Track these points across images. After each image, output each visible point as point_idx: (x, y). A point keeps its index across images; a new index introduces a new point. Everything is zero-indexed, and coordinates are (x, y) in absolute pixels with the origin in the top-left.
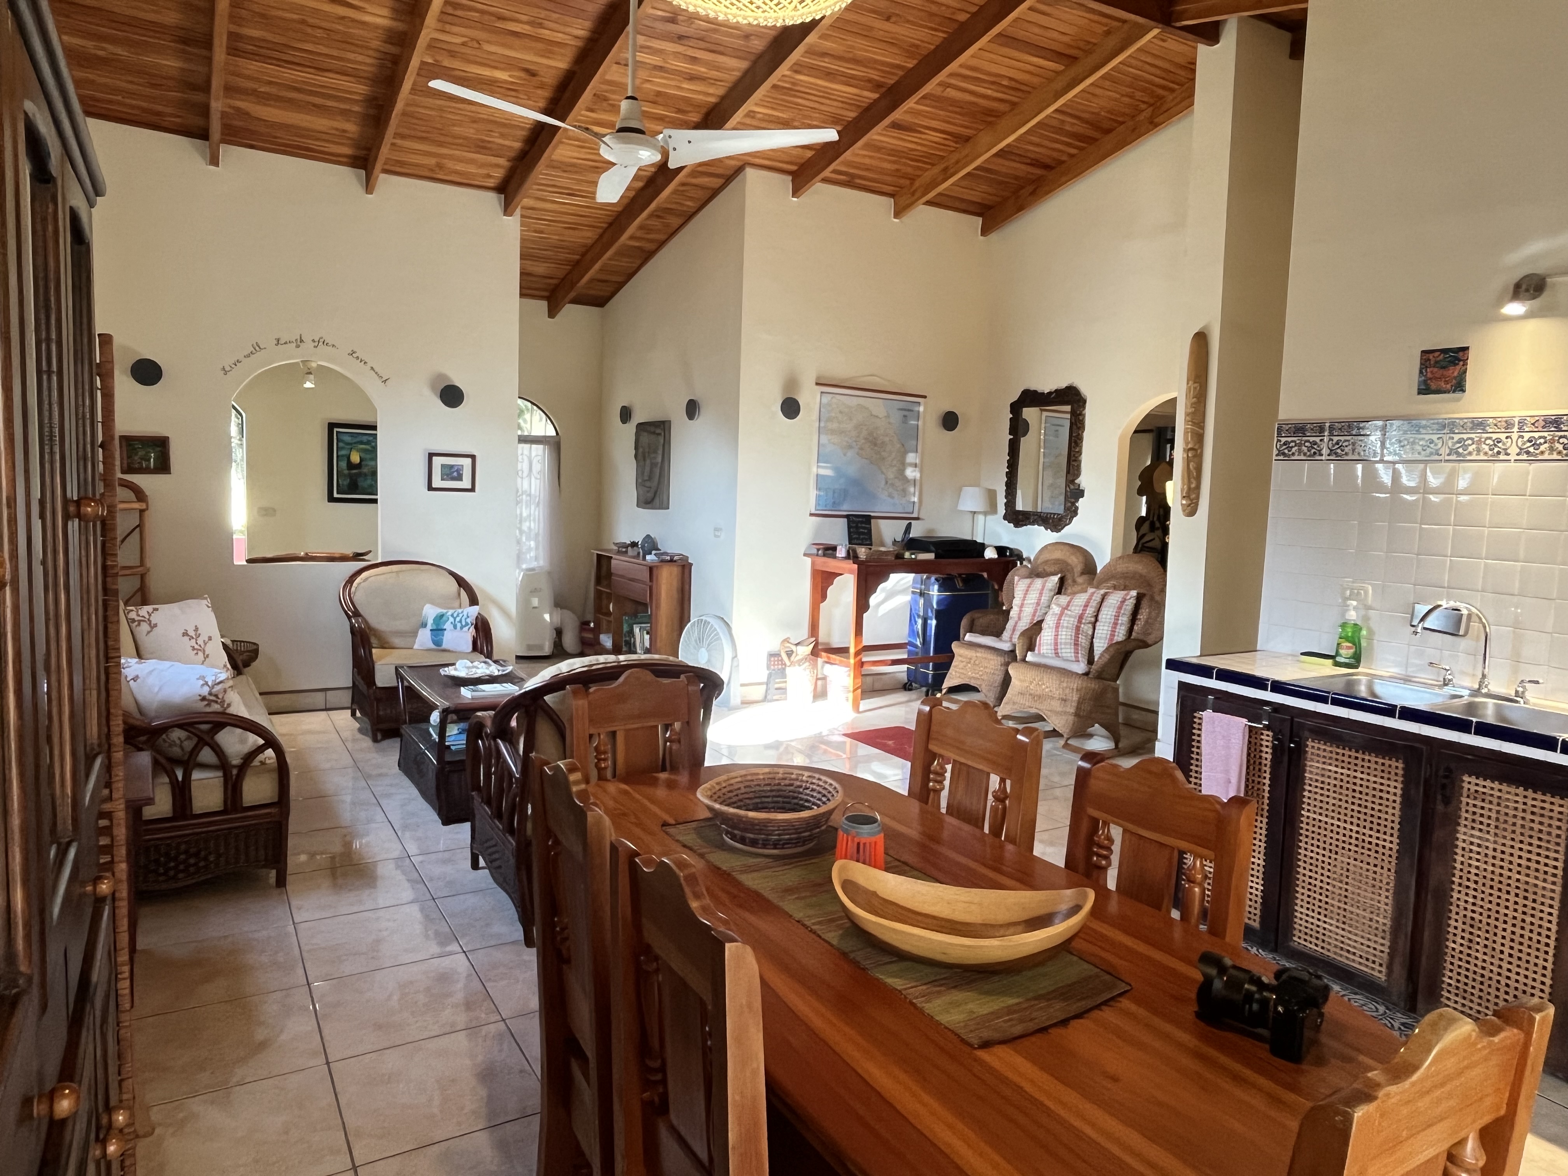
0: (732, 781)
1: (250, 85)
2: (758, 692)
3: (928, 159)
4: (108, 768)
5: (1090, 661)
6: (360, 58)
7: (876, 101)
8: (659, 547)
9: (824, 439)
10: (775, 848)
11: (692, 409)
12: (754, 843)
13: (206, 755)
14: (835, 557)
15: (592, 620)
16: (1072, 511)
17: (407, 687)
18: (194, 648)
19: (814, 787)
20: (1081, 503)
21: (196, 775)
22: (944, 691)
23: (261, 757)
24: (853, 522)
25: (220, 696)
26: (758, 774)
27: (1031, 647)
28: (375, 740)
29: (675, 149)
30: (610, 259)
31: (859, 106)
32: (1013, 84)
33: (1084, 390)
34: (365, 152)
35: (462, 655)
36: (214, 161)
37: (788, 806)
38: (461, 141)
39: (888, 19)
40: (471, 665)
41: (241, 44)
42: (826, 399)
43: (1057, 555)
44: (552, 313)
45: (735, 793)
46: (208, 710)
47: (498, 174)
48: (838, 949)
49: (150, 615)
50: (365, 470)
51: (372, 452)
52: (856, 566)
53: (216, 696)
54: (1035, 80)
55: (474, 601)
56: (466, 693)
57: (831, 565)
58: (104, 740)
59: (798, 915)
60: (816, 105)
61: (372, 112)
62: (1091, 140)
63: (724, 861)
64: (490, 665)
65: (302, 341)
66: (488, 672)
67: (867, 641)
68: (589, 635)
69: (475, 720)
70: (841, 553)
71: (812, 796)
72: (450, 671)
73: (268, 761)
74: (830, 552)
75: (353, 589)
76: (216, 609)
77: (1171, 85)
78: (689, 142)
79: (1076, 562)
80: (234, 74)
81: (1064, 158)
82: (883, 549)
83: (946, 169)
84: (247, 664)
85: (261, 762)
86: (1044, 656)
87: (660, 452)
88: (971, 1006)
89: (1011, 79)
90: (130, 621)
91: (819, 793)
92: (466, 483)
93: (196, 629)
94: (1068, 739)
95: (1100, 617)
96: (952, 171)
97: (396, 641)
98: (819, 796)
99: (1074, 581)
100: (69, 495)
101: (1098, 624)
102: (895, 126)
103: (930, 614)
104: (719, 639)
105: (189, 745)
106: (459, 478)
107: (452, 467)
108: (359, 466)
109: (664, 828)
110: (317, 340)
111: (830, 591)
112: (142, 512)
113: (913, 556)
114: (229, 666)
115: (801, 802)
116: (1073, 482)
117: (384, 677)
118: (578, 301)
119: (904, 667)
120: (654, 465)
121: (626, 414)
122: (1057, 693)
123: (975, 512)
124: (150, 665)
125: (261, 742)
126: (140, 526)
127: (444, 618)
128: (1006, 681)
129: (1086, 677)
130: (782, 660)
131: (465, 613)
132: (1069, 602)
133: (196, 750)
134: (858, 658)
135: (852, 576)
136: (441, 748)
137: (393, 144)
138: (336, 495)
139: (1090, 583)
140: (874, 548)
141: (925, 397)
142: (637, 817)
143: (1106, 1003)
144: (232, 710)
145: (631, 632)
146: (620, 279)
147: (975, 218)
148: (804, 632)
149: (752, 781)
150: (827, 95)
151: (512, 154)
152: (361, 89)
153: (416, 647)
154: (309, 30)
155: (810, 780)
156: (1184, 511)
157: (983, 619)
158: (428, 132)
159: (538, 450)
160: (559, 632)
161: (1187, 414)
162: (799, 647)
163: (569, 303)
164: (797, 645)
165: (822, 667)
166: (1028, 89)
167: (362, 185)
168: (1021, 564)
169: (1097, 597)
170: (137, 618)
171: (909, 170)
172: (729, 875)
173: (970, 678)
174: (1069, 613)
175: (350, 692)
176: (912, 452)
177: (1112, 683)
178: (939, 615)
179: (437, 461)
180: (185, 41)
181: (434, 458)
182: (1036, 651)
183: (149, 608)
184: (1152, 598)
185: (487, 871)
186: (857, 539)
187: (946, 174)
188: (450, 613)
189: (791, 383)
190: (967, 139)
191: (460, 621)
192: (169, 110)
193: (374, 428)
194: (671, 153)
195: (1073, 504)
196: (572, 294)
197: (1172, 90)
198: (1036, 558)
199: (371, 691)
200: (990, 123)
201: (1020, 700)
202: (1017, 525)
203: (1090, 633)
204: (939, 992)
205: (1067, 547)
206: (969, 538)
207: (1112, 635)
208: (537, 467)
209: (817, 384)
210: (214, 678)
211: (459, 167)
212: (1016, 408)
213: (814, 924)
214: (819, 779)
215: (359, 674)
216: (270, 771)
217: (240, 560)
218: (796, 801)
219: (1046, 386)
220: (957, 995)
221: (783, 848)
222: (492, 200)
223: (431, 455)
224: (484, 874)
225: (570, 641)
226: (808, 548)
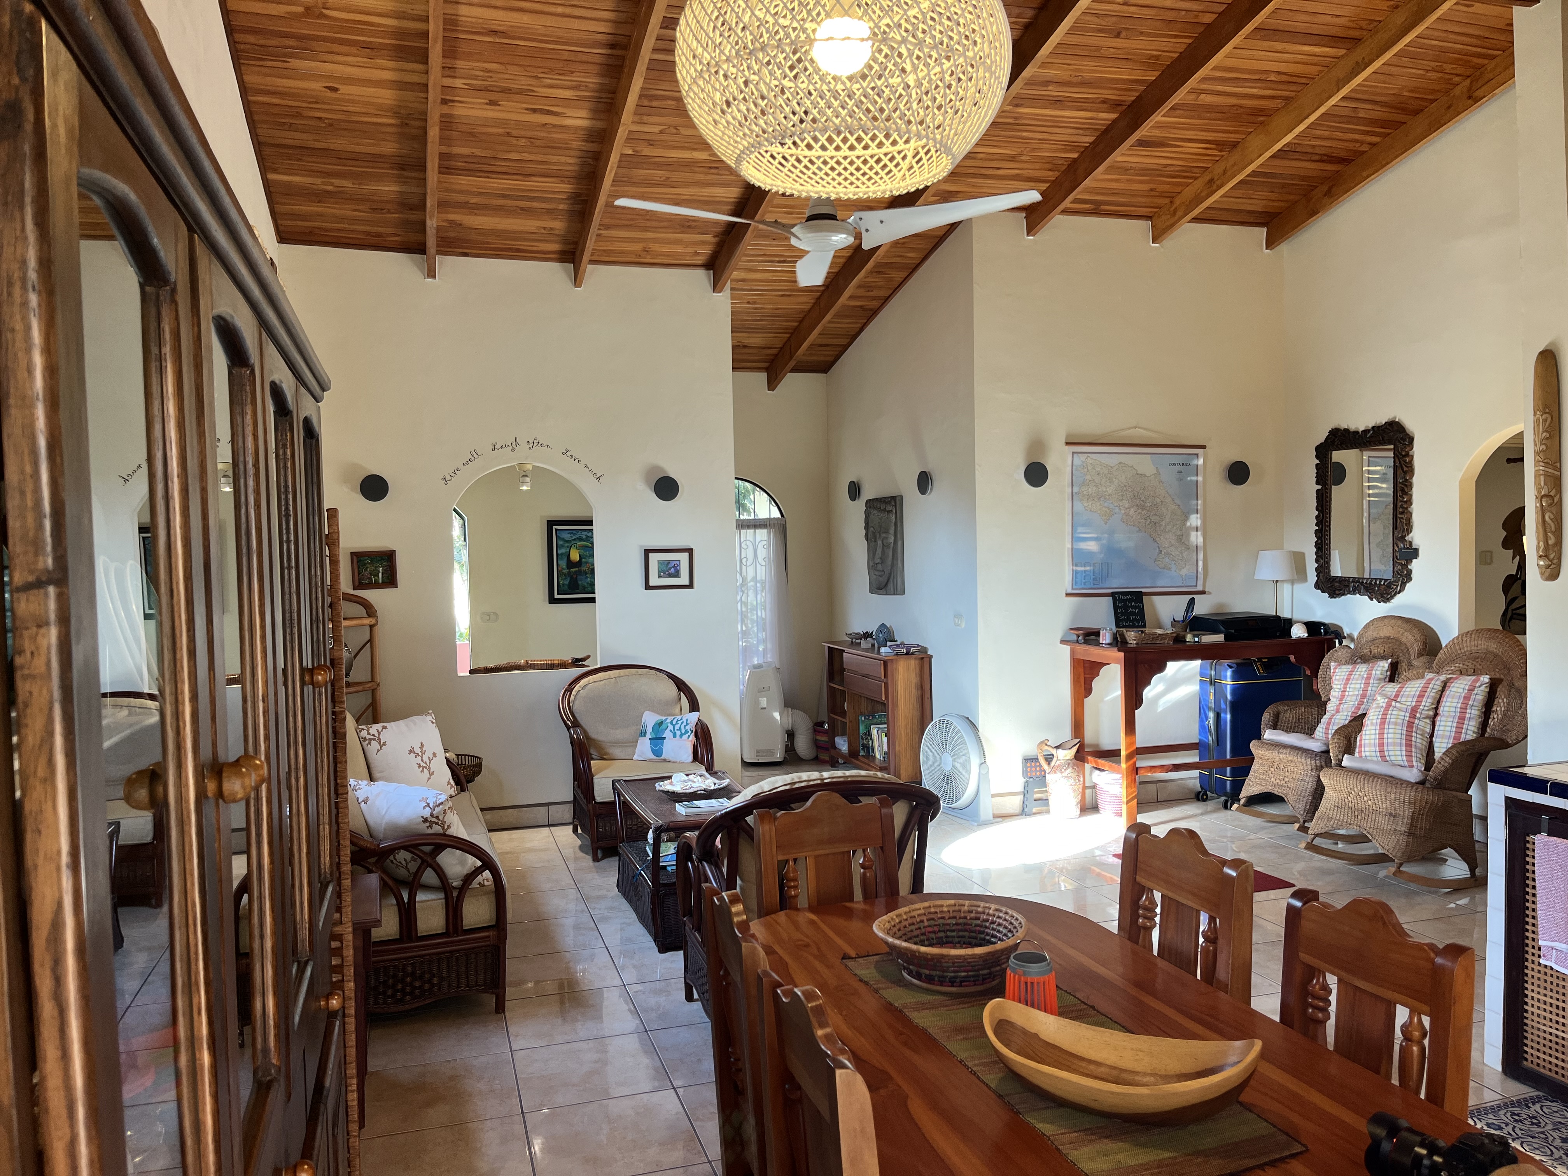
0: (915, 914)
1: (461, 198)
2: (1014, 803)
3: (1187, 173)
4: (338, 894)
5: (1428, 766)
6: (563, 159)
7: (1115, 121)
8: (896, 638)
9: (1079, 506)
10: (953, 986)
11: (924, 481)
12: (929, 979)
13: (429, 876)
14: (1098, 644)
15: (826, 720)
16: (1403, 576)
17: (624, 802)
18: (420, 766)
19: (1001, 921)
20: (1415, 565)
21: (420, 897)
22: (1242, 802)
23: (479, 878)
24: (1121, 601)
25: (441, 818)
26: (942, 906)
27: (1349, 748)
28: (596, 859)
29: (867, 230)
30: (830, 322)
31: (1096, 130)
32: (1284, 78)
33: (1410, 425)
34: (572, 247)
35: (680, 766)
36: (431, 274)
37: (974, 941)
38: (665, 224)
39: (1118, 35)
40: (686, 778)
41: (453, 163)
42: (1078, 460)
43: (1386, 631)
44: (772, 384)
45: (917, 926)
46: (430, 831)
47: (706, 251)
48: (995, 1092)
49: (379, 734)
50: (584, 568)
51: (588, 549)
52: (1122, 654)
53: (437, 817)
54: (1313, 70)
55: (694, 706)
56: (681, 809)
57: (1093, 653)
58: (335, 869)
59: (962, 1055)
60: (1046, 136)
61: (577, 207)
62: (1396, 125)
63: (898, 997)
64: (707, 779)
65: (517, 444)
66: (704, 786)
67: (1141, 740)
68: (823, 738)
69: (684, 840)
70: (1106, 638)
71: (999, 931)
72: (666, 786)
73: (486, 883)
74: (1093, 637)
75: (572, 697)
76: (439, 724)
77: (1490, 52)
78: (882, 222)
79: (1411, 641)
80: (448, 190)
81: (1365, 148)
82: (1159, 631)
83: (1211, 181)
84: (470, 780)
85: (480, 883)
86: (1366, 760)
87: (892, 531)
88: (1121, 1157)
89: (1280, 73)
90: (362, 740)
91: (1005, 927)
92: (684, 580)
93: (422, 746)
94: (1401, 865)
95: (1441, 709)
96: (1218, 183)
97: (616, 752)
98: (1005, 931)
99: (1410, 665)
100: (305, 664)
101: (1438, 718)
102: (1142, 143)
103: (1223, 706)
104: (964, 742)
105: (413, 867)
106: (677, 574)
107: (669, 562)
108: (579, 564)
109: (846, 961)
110: (531, 442)
111: (1096, 684)
112: (372, 627)
113: (1197, 639)
114: (452, 782)
115: (988, 938)
116: (1402, 539)
117: (603, 791)
118: (798, 369)
119: (1196, 773)
120: (885, 546)
121: (855, 490)
122: (1384, 806)
123: (1277, 581)
124: (379, 786)
125: (479, 863)
126: (371, 641)
127: (663, 726)
128: (1319, 791)
129: (1421, 787)
130: (1040, 766)
131: (684, 720)
132: (1399, 691)
133: (419, 871)
134: (1131, 762)
135: (1119, 666)
136: (656, 868)
137: (599, 235)
138: (556, 596)
139: (1429, 668)
140: (1147, 630)
141: (1204, 447)
142: (819, 949)
143: (1273, 1163)
144: (453, 831)
145: (869, 734)
146: (844, 341)
147: (1257, 230)
148: (1066, 733)
149: (936, 913)
150: (1056, 123)
151: (719, 229)
152: (566, 187)
153: (635, 757)
154: (515, 142)
155: (997, 914)
156: (1542, 574)
157: (1289, 713)
158: (633, 220)
159: (762, 534)
160: (791, 735)
161: (1537, 453)
162: (1060, 751)
163: (790, 372)
164: (1057, 747)
165: (1091, 774)
166: (1304, 81)
167: (571, 279)
168: (1340, 643)
169: (1437, 684)
170: (368, 737)
171: (1166, 188)
172: (900, 1011)
173: (1273, 785)
174: (1398, 705)
175: (570, 807)
176: (1193, 513)
177: (1460, 795)
178: (1235, 707)
179: (654, 558)
180: (402, 167)
181: (651, 555)
182: (1357, 755)
183: (378, 726)
184: (1511, 685)
185: (700, 1003)
186: (1128, 620)
187: (1212, 186)
188: (669, 721)
189: (1037, 445)
190: (1234, 145)
191: (680, 729)
192: (390, 230)
193: (590, 523)
194: (864, 234)
195: (1405, 566)
196: (792, 364)
197: (1493, 57)
198: (1361, 635)
199: (590, 806)
200: (1262, 123)
201: (1335, 814)
202: (1333, 595)
203: (1428, 729)
204: (1090, 1141)
205: (1400, 622)
206: (1272, 613)
207: (1458, 732)
208: (762, 553)
209: (1067, 444)
210: (434, 800)
211: (665, 249)
212: (1323, 451)
213: (976, 1065)
214: (1006, 913)
215: (579, 787)
216: (486, 893)
217: (463, 671)
218: (982, 936)
219: (1361, 421)
220: (1109, 1145)
221: (960, 986)
222: (702, 277)
223: (647, 552)
224: (697, 1006)
225: (803, 745)
226: (1065, 634)
